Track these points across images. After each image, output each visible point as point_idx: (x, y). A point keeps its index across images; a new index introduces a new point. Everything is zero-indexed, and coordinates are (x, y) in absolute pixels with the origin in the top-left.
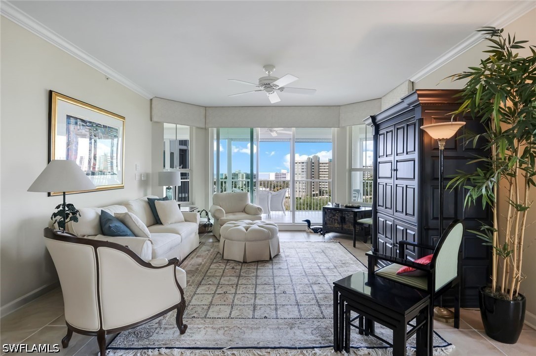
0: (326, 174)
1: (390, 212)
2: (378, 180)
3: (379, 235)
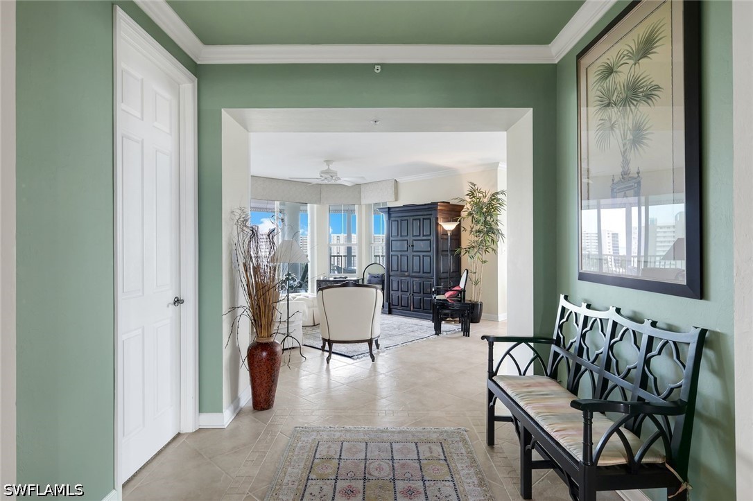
1: (406, 274)
2: (391, 253)
3: (393, 292)
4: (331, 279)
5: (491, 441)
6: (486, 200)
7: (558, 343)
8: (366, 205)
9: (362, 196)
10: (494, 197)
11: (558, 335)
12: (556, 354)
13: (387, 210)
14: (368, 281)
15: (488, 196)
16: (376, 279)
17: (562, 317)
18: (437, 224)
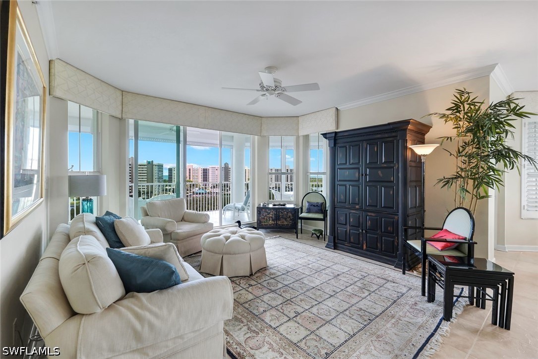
0: (145, 176)
1: (357, 207)
2: (337, 183)
3: (338, 225)
4: (271, 206)
8: (303, 136)
9: (300, 127)
13: (334, 135)
14: (307, 209)
16: (316, 208)
18: (406, 148)
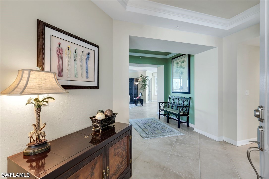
5: (159, 118)
6: (144, 78)
7: (169, 102)
10: (146, 77)
11: (169, 101)
12: (169, 104)
15: (145, 77)
17: (169, 99)
18: (134, 83)
